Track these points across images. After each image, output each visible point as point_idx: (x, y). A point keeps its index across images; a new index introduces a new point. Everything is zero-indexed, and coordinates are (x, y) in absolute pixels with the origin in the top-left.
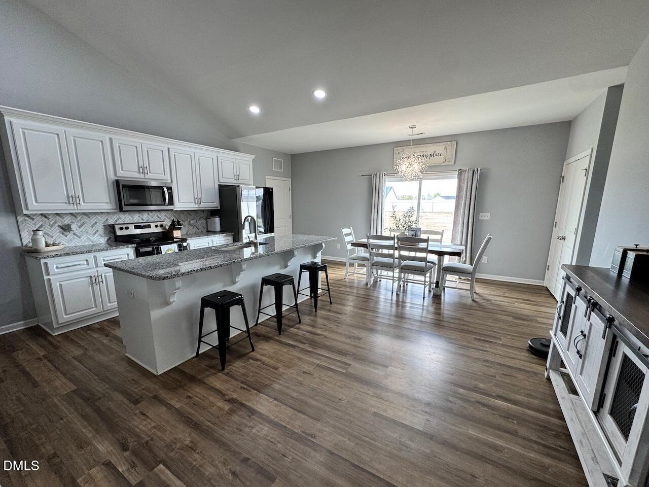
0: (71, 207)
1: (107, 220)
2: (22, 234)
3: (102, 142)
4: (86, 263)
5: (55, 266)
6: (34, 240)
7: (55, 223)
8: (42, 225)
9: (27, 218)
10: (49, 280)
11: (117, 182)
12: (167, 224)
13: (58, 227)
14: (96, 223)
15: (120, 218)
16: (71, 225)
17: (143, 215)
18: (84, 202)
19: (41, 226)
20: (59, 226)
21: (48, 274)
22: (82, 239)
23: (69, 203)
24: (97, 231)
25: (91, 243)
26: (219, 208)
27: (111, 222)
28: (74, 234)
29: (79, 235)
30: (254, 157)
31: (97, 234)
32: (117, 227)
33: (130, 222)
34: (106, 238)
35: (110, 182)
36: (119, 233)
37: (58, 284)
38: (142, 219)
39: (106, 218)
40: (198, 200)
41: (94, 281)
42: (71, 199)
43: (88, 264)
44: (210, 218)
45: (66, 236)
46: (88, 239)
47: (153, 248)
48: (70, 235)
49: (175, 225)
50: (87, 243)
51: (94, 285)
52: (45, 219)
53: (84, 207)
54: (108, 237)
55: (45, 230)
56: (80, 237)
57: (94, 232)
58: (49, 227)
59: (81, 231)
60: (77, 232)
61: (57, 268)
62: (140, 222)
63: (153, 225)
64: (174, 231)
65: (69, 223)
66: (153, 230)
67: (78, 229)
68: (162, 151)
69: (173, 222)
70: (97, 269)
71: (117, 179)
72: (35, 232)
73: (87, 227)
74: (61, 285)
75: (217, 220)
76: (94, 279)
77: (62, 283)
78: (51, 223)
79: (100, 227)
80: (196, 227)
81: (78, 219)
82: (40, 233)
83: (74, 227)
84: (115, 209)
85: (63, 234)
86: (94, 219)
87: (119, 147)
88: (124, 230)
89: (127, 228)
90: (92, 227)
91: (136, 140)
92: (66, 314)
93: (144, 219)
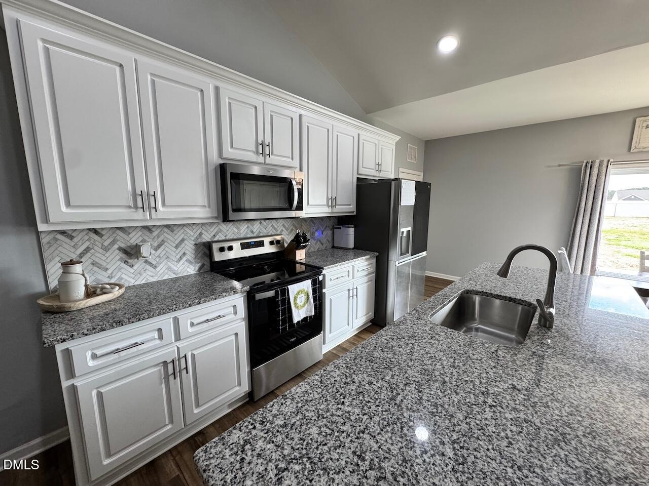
0: (139, 215)
1: (201, 234)
2: (48, 267)
3: (202, 91)
4: (156, 337)
5: (89, 354)
6: (64, 284)
7: (114, 242)
8: (88, 248)
9: (59, 236)
10: (73, 389)
11: (223, 167)
12: (288, 238)
13: (117, 251)
14: (183, 240)
15: (220, 231)
16: (140, 246)
17: (253, 226)
18: (164, 204)
19: (87, 250)
20: (120, 249)
21: (71, 374)
22: (158, 269)
23: (136, 207)
24: (184, 254)
25: (174, 276)
26: (355, 214)
27: (206, 238)
28: (146, 262)
29: (154, 263)
30: (398, 138)
31: (184, 259)
32: (215, 247)
33: (235, 237)
34: (198, 266)
35: (211, 168)
36: (218, 257)
37: (94, 393)
38: (252, 232)
39: (199, 231)
40: (332, 202)
41: (171, 371)
42: (139, 199)
43: (161, 337)
44: (340, 228)
45: (132, 266)
46: (169, 269)
47: (277, 293)
48: (139, 265)
49: (299, 242)
50: (166, 277)
51: (171, 378)
52: (96, 237)
53: (164, 214)
54: (199, 265)
55: (93, 258)
56: (155, 267)
57: (178, 257)
58: (101, 251)
59: (159, 256)
60: (151, 259)
61: (94, 357)
62: (249, 236)
63: (266, 241)
64: (297, 251)
65: (138, 242)
66: (267, 249)
67: (153, 252)
68: (292, 119)
69: (297, 236)
70: (178, 344)
71: (222, 162)
72: (67, 265)
73: (169, 248)
74: (100, 395)
75: (351, 231)
76: (170, 367)
77: (103, 390)
78: (106, 244)
79: (189, 247)
80: (320, 241)
81: (155, 234)
82: (78, 268)
83: (145, 250)
84: (216, 218)
85: (126, 262)
86: (180, 235)
87: (230, 104)
88: (226, 252)
89: (230, 248)
90: (177, 247)
91: (255, 96)
92: (109, 455)
93: (254, 231)
